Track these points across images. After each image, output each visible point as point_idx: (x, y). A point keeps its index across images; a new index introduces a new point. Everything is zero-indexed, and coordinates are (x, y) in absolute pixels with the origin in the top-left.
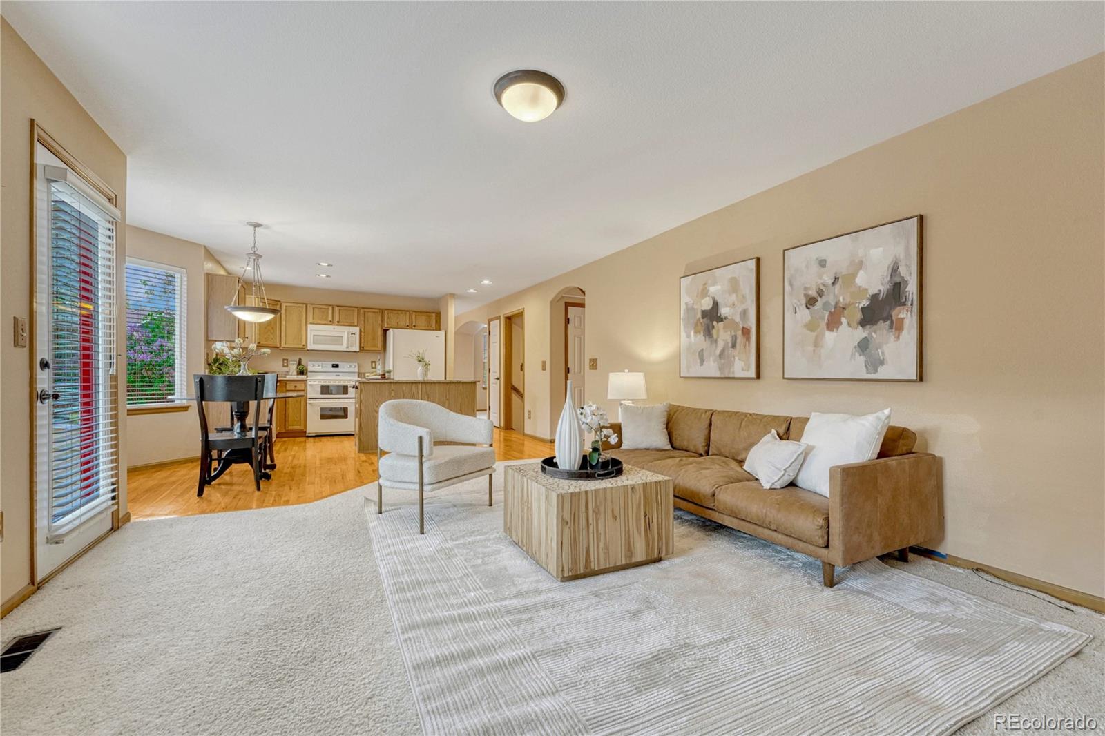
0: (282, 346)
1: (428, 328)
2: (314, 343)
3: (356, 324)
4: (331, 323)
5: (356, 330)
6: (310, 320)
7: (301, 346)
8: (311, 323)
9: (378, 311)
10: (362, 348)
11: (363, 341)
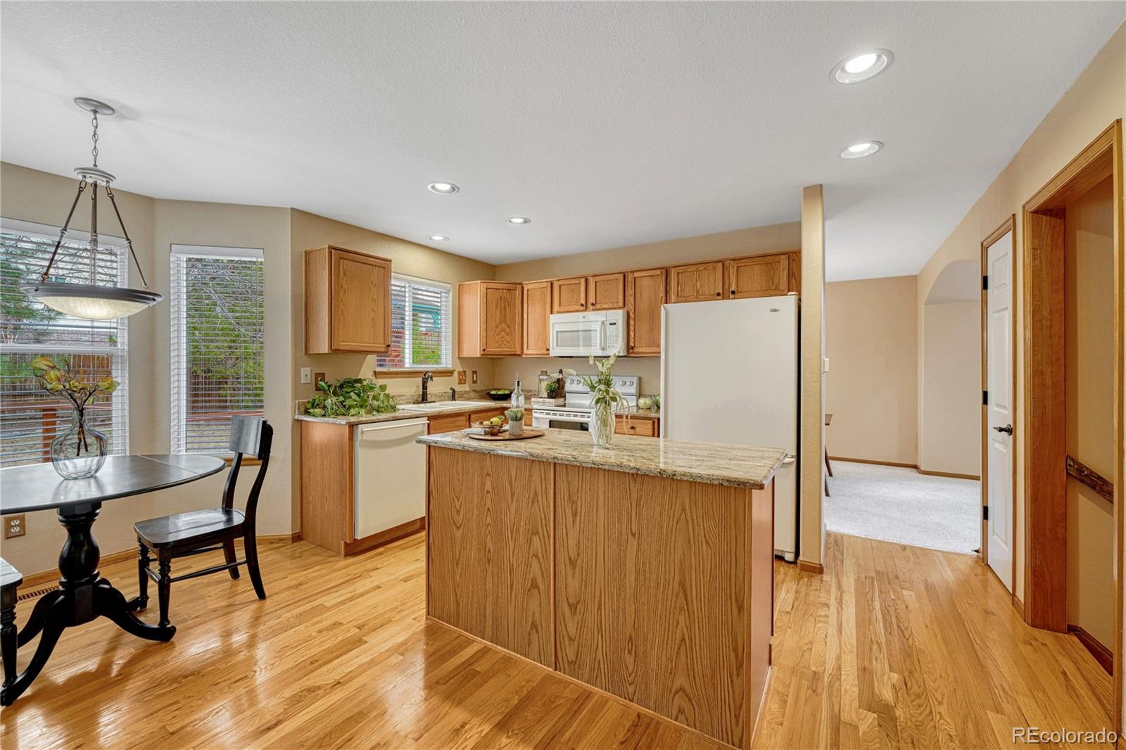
0: (525, 352)
1: (772, 289)
2: (557, 346)
3: (621, 304)
4: (585, 307)
5: (618, 316)
6: (556, 308)
7: (545, 352)
8: (558, 312)
9: (658, 272)
10: (629, 348)
11: (632, 334)
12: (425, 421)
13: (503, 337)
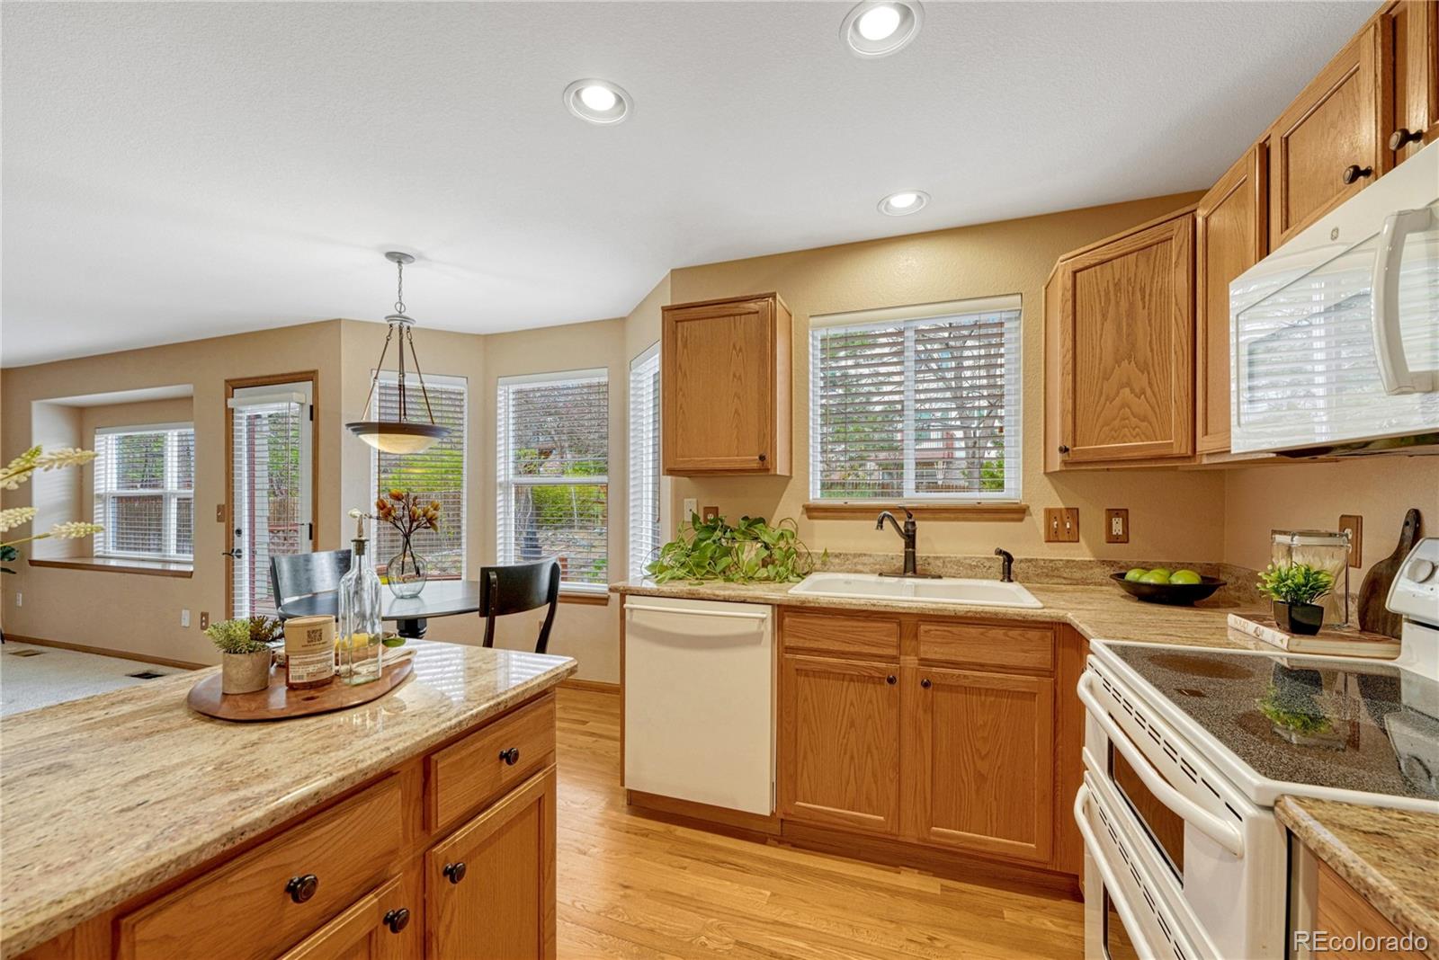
0: (1200, 445)
12: (766, 612)
13: (1125, 405)
